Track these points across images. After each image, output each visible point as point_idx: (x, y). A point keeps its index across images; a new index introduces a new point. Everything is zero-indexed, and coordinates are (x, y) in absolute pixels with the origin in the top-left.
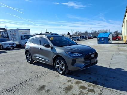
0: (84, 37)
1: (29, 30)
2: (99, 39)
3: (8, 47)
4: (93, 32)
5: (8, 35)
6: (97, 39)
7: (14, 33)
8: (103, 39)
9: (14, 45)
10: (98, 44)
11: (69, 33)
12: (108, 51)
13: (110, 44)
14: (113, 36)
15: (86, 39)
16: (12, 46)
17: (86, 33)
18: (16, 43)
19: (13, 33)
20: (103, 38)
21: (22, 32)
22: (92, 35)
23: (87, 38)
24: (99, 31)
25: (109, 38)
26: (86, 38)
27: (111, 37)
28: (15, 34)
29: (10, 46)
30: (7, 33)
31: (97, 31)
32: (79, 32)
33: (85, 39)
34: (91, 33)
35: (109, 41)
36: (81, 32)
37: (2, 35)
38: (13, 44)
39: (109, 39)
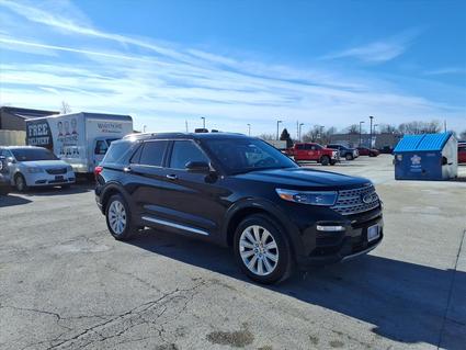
0: (342, 148)
1: (129, 118)
2: (400, 157)
3: (44, 181)
4: (378, 130)
5: (50, 135)
6: (393, 157)
7: (71, 131)
8: (416, 160)
9: (65, 176)
10: (397, 179)
11: (285, 131)
12: (440, 214)
13: (448, 179)
14: (459, 149)
15: (349, 157)
16: (59, 179)
17: (354, 134)
18: (74, 166)
19: (67, 129)
20: (419, 153)
21: (100, 126)
22: (373, 142)
23: (355, 153)
24: (401, 127)
25: (444, 154)
26: (351, 154)
27: (451, 152)
28: (74, 133)
29: (53, 177)
30: (48, 128)
31: (397, 128)
32: (326, 130)
33: (349, 155)
34: (373, 135)
35: (444, 168)
36: (332, 129)
37: (33, 137)
38: (64, 170)
39: (444, 161)
